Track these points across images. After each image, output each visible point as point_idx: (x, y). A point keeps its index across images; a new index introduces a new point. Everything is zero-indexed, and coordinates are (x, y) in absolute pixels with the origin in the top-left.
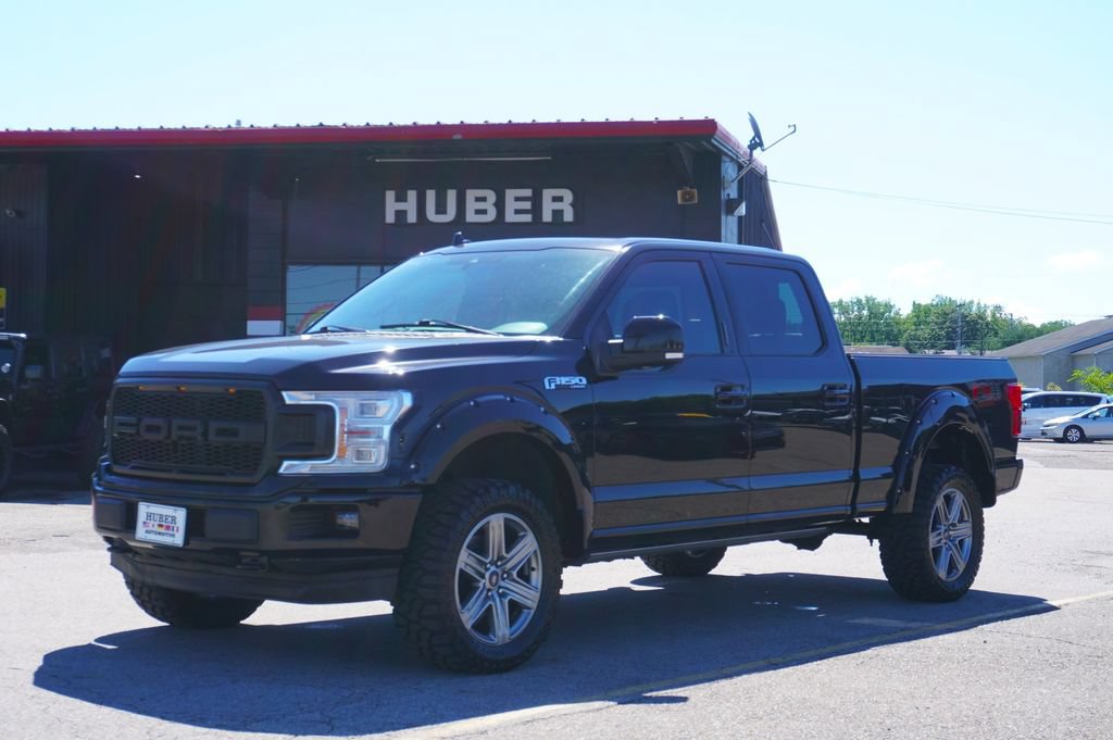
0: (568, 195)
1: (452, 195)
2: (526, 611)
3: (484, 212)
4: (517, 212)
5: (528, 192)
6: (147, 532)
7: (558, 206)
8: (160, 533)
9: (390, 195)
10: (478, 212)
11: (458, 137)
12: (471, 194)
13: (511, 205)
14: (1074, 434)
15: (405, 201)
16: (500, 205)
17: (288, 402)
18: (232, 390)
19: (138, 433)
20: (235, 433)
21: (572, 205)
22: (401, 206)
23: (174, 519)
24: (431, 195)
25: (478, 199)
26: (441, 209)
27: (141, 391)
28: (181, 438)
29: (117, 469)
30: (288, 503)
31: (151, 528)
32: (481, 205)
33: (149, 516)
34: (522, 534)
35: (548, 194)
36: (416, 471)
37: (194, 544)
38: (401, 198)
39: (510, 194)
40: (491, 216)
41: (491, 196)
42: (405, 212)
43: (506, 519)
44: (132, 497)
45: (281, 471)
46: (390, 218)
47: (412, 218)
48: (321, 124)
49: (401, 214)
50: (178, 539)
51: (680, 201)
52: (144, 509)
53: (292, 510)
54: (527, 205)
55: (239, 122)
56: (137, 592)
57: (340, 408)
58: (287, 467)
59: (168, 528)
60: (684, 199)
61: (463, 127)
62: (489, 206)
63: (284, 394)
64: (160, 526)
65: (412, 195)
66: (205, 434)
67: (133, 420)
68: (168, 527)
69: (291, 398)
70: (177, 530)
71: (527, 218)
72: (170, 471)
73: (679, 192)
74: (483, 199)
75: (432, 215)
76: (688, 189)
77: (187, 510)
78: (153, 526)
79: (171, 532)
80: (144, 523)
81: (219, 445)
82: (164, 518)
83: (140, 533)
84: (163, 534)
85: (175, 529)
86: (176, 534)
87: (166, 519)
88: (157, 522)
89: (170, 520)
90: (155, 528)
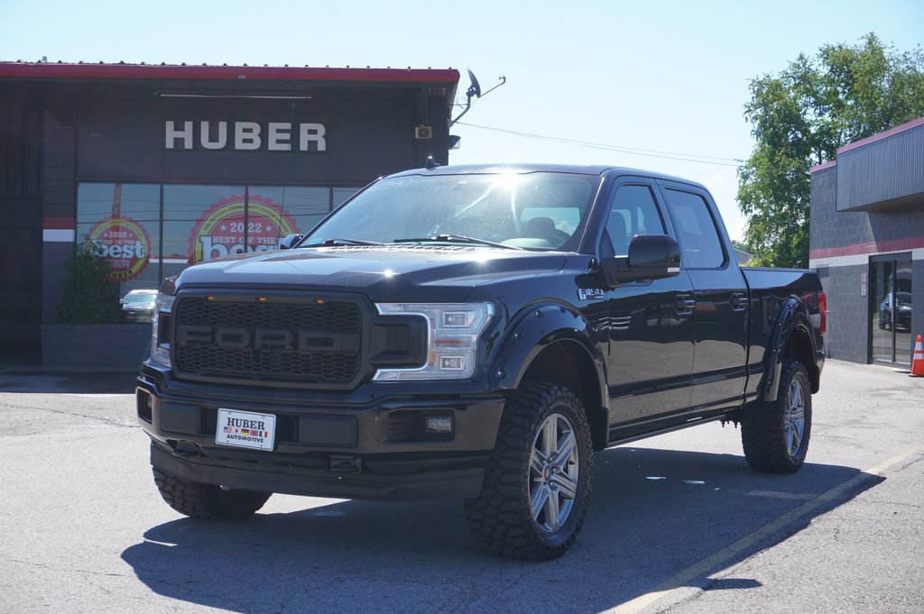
0: (321, 129)
1: (223, 126)
2: (567, 501)
3: (250, 141)
4: (279, 141)
5: (288, 126)
6: (228, 436)
7: (312, 137)
8: (245, 438)
9: (170, 125)
10: (245, 141)
11: (243, 77)
12: (239, 126)
13: (273, 136)
15: (183, 130)
16: (264, 136)
17: (381, 313)
18: (320, 302)
19: (213, 341)
20: (328, 343)
21: (325, 137)
22: (179, 134)
23: (261, 425)
24: (205, 126)
25: (245, 130)
26: (214, 137)
27: (211, 301)
28: (265, 346)
29: (180, 375)
30: (386, 409)
31: (233, 433)
32: (248, 136)
33: (231, 422)
34: (566, 431)
35: (304, 127)
36: (503, 377)
37: (283, 448)
38: (179, 127)
39: (273, 127)
40: (256, 144)
41: (256, 128)
42: (183, 139)
43: (558, 419)
44: (210, 405)
45: (375, 378)
46: (170, 144)
47: (189, 144)
48: (122, 62)
49: (179, 142)
50: (268, 444)
51: (417, 137)
52: (224, 416)
53: (391, 415)
54: (287, 136)
55: (45, 58)
56: (168, 488)
57: (431, 319)
58: (381, 375)
59: (254, 433)
60: (420, 134)
61: (245, 69)
62: (255, 136)
63: (377, 305)
64: (243, 431)
65: (189, 125)
66: (295, 344)
67: (208, 329)
68: (256, 430)
69: (384, 309)
70: (266, 435)
71: (286, 147)
72: (251, 378)
73: (417, 129)
74: (250, 130)
75: (205, 142)
76: (423, 127)
77: (277, 415)
78: (237, 431)
79: (259, 437)
80: (225, 428)
81: (309, 353)
82: (250, 424)
83: (222, 438)
84: (249, 439)
85: (263, 434)
86: (265, 439)
87: (252, 425)
88: (241, 428)
89: (257, 425)
90: (240, 433)
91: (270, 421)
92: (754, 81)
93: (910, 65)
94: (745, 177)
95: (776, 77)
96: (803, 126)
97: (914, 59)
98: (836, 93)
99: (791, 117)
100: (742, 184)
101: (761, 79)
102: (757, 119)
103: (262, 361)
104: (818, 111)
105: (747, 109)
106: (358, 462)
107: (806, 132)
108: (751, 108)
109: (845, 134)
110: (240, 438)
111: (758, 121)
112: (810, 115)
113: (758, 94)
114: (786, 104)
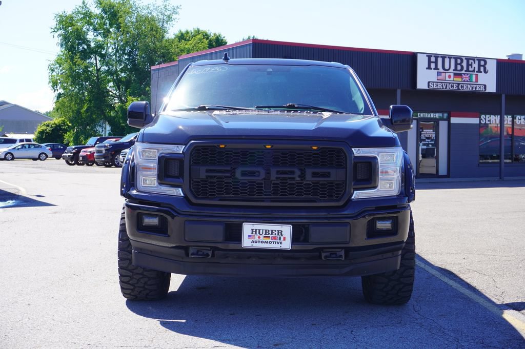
6: (253, 242)
8: (266, 242)
14: (9, 156)
17: (355, 155)
18: (314, 148)
20: (327, 175)
23: (280, 232)
27: (222, 148)
29: (197, 201)
31: (256, 239)
33: (254, 231)
36: (412, 193)
44: (236, 221)
45: (353, 198)
50: (287, 245)
53: (369, 221)
57: (381, 158)
58: (356, 195)
59: (274, 238)
63: (353, 150)
66: (302, 176)
68: (275, 236)
70: (284, 239)
72: (263, 201)
77: (293, 226)
78: (259, 237)
79: (278, 241)
80: (249, 236)
81: (310, 183)
82: (270, 232)
83: (247, 243)
84: (270, 243)
85: (282, 239)
86: (283, 242)
87: (272, 232)
88: (263, 235)
89: (277, 233)
90: (262, 239)
91: (287, 230)
92: (57, 15)
93: (149, 11)
94: (53, 70)
95: (69, 13)
96: (87, 42)
97: (151, 8)
98: (105, 24)
99: (80, 37)
100: (50, 74)
101: (61, 14)
102: (60, 36)
103: (272, 189)
104: (95, 34)
105: (53, 30)
106: (343, 253)
107: (89, 46)
108: (56, 30)
109: (112, 48)
110: (262, 242)
111: (61, 38)
112: (90, 36)
113: (61, 22)
114: (77, 29)
